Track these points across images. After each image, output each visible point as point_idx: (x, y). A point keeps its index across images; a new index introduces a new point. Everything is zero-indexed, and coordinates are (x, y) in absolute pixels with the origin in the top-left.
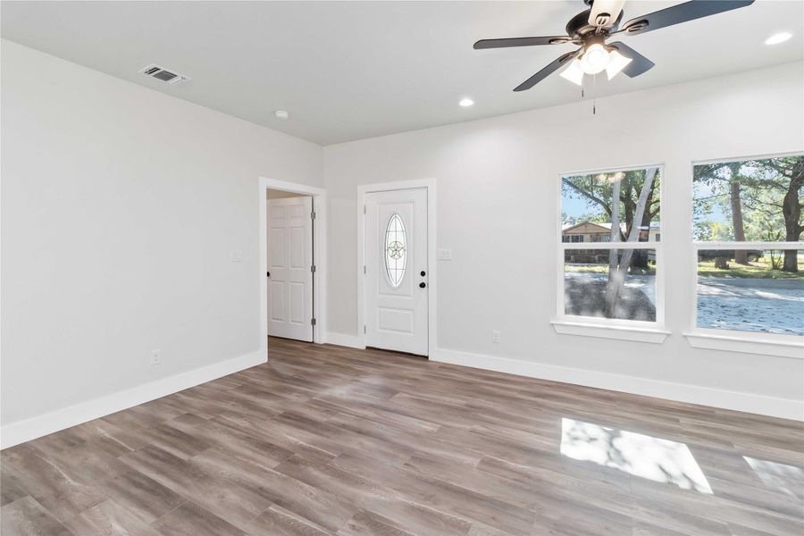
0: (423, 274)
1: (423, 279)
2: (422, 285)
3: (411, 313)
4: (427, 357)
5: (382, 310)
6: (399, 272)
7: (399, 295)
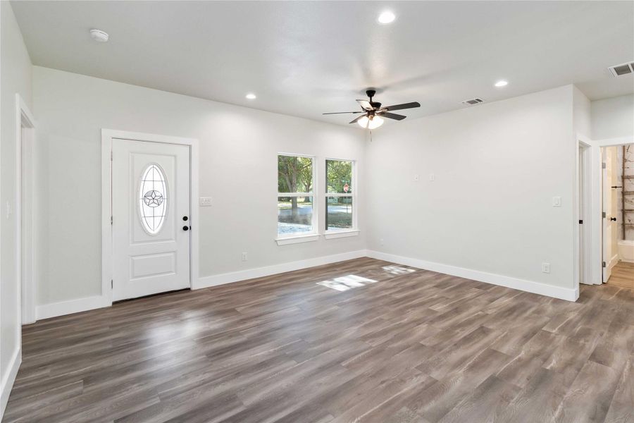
0: (185, 219)
1: (187, 223)
2: (185, 228)
3: (172, 254)
4: (189, 289)
5: (134, 258)
6: (157, 220)
7: (157, 241)
